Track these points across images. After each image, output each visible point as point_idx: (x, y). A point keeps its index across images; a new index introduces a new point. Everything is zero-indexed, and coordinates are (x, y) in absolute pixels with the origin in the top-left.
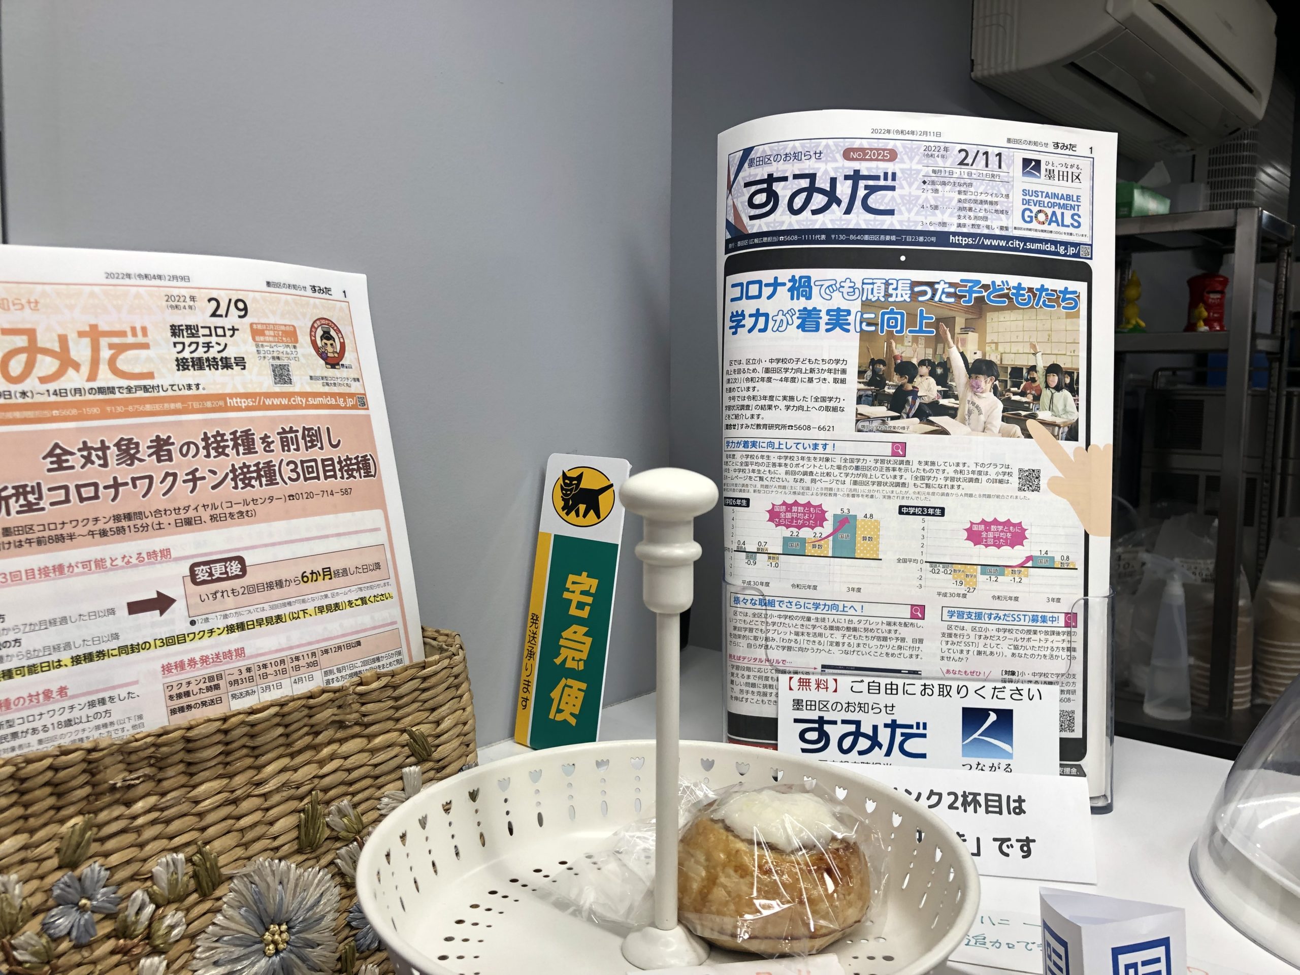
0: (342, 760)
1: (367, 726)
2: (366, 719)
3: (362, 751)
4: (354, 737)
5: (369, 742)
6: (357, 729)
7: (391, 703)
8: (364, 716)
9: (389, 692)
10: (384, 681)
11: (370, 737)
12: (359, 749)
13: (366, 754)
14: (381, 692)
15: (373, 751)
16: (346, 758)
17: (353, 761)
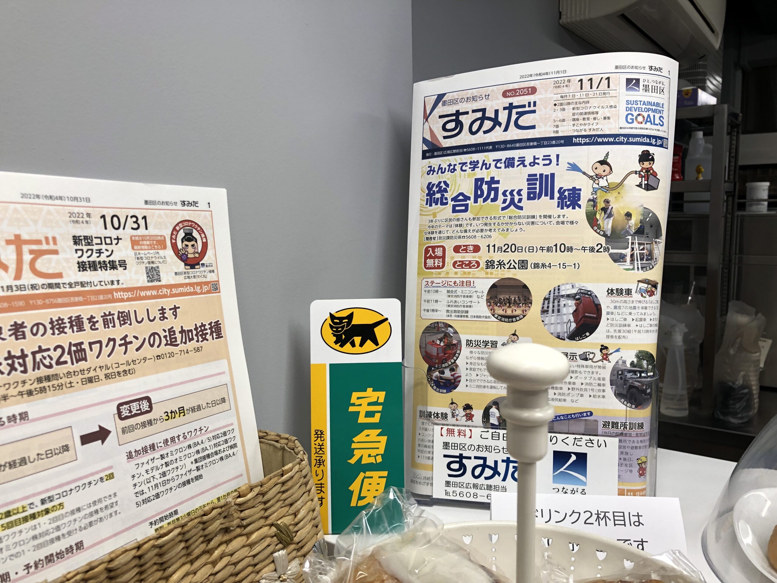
0: (229, 557)
1: (245, 527)
2: (245, 523)
3: (244, 546)
4: (235, 538)
5: (248, 538)
6: (238, 531)
7: (262, 506)
8: (243, 520)
9: (260, 499)
10: (256, 490)
11: (248, 535)
12: (241, 546)
13: (246, 548)
14: (255, 500)
15: (251, 546)
16: (231, 555)
17: (237, 556)
